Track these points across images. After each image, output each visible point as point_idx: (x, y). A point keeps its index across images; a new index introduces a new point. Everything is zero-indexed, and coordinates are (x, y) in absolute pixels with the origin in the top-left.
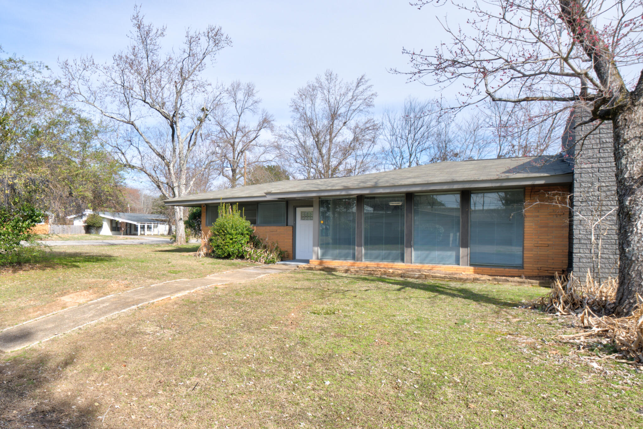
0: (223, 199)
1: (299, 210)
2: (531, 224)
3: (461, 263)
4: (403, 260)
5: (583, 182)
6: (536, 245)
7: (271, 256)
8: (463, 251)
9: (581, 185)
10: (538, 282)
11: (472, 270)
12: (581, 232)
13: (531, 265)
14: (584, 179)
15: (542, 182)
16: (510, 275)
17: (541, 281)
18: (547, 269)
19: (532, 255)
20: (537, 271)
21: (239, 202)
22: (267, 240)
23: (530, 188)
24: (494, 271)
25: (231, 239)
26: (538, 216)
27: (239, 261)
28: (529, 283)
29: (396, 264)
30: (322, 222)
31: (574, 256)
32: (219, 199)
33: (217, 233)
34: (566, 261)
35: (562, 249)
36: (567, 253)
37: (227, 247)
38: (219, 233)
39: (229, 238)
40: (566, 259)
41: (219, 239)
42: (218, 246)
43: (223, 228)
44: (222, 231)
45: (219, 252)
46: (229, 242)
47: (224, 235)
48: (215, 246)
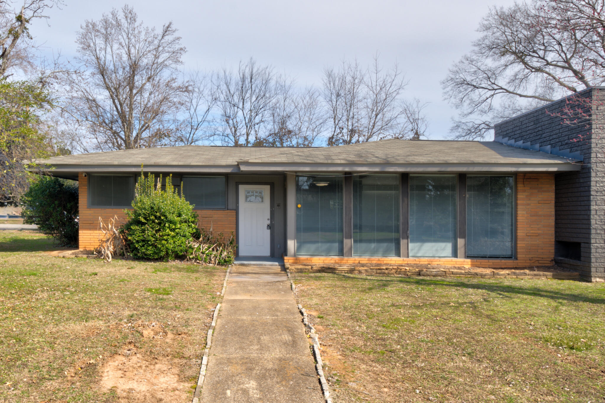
0: (146, 166)
1: (243, 189)
2: (525, 212)
3: (459, 256)
4: (398, 254)
5: (598, 171)
6: (528, 234)
7: (225, 253)
8: (461, 242)
9: (597, 174)
10: (552, 274)
11: (470, 263)
12: (597, 222)
13: (524, 256)
14: (599, 169)
15: (555, 169)
16: (506, 267)
17: (555, 273)
18: (538, 259)
19: (524, 245)
20: (529, 261)
21: (173, 173)
22: (211, 230)
23: (522, 175)
24: (492, 264)
25: (173, 230)
26: (528, 205)
27: (177, 263)
28: (544, 275)
29: (389, 258)
30: (299, 206)
31: (592, 247)
32: (138, 166)
33: (143, 220)
34: (553, 251)
35: (552, 239)
36: (554, 243)
37: (166, 242)
38: (147, 220)
39: (169, 227)
40: (553, 248)
41: (148, 230)
42: (143, 241)
43: (157, 212)
44: (156, 217)
45: (147, 250)
46: (168, 235)
47: (159, 224)
48: (138, 242)
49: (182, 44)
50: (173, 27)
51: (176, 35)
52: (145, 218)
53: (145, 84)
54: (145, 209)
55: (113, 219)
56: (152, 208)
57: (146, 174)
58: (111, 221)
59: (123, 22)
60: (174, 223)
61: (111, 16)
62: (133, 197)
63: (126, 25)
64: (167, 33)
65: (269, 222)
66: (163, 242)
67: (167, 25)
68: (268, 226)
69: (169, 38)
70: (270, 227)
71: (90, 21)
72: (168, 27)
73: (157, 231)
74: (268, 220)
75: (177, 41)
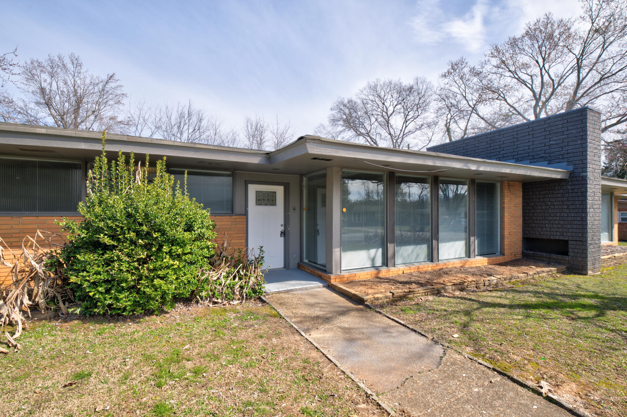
1: (252, 189)
3: (471, 255)
6: (510, 233)
13: (508, 252)
14: (590, 177)
16: (499, 262)
18: (514, 254)
19: (508, 243)
20: (511, 256)
22: (225, 245)
23: (507, 182)
26: (510, 208)
30: (344, 210)
31: (588, 244)
33: (107, 241)
34: (521, 246)
35: (520, 236)
36: (521, 239)
37: (162, 282)
38: (119, 240)
39: (170, 253)
40: (521, 244)
41: (119, 260)
42: (107, 281)
43: (141, 225)
44: (138, 234)
45: (117, 299)
46: (168, 267)
47: (147, 247)
48: (95, 284)
49: (124, 90)
50: (116, 77)
51: (118, 83)
52: (112, 237)
53: (90, 115)
54: (113, 218)
55: (33, 237)
56: (129, 216)
57: (112, 157)
58: (28, 241)
59: (70, 66)
60: (182, 244)
61: (57, 59)
62: (81, 195)
63: (72, 69)
64: (111, 80)
65: (282, 228)
66: (157, 282)
67: (110, 75)
68: (282, 233)
69: (112, 85)
70: (284, 234)
71: (35, 59)
72: (111, 77)
73: (143, 262)
74: (282, 225)
75: (120, 88)
